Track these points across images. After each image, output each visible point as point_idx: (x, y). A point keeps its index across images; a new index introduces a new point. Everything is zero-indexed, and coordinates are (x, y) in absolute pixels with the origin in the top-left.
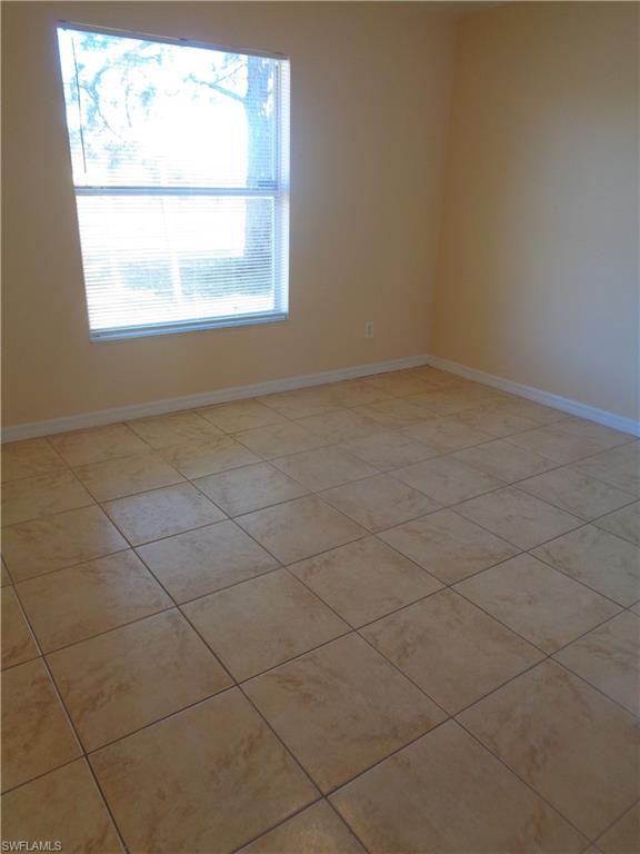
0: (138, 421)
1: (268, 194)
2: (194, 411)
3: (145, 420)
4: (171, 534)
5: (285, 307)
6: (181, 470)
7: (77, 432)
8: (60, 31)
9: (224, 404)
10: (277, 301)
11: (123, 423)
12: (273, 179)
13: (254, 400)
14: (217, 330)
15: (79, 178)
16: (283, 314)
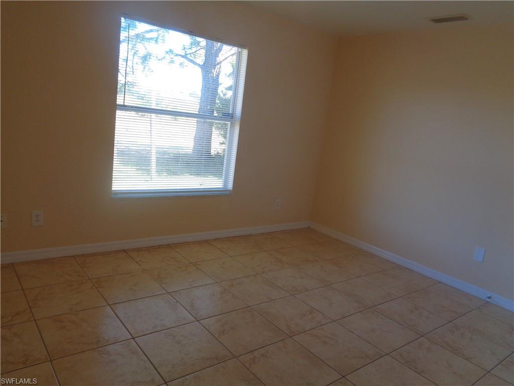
0: (134, 250)
1: (228, 121)
2: (169, 246)
3: (138, 250)
4: (159, 329)
5: (230, 186)
6: (162, 285)
7: (94, 255)
8: (123, 19)
9: (188, 243)
10: (226, 183)
11: (124, 250)
12: (230, 112)
13: (207, 242)
14: (189, 197)
15: (120, 101)
16: (229, 190)
